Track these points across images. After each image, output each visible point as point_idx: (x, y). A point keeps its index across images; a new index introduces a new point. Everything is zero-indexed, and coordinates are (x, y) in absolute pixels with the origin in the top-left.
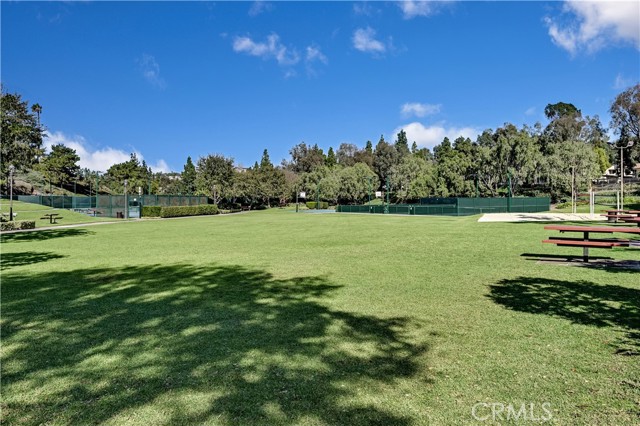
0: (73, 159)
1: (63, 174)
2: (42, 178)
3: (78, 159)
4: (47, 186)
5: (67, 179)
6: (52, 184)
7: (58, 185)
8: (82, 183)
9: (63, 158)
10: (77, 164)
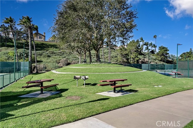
0: (166, 50)
1: (162, 57)
2: (155, 58)
3: (168, 51)
4: (157, 61)
5: (164, 58)
6: (158, 60)
7: (161, 61)
8: (170, 60)
9: (163, 50)
10: (168, 52)
